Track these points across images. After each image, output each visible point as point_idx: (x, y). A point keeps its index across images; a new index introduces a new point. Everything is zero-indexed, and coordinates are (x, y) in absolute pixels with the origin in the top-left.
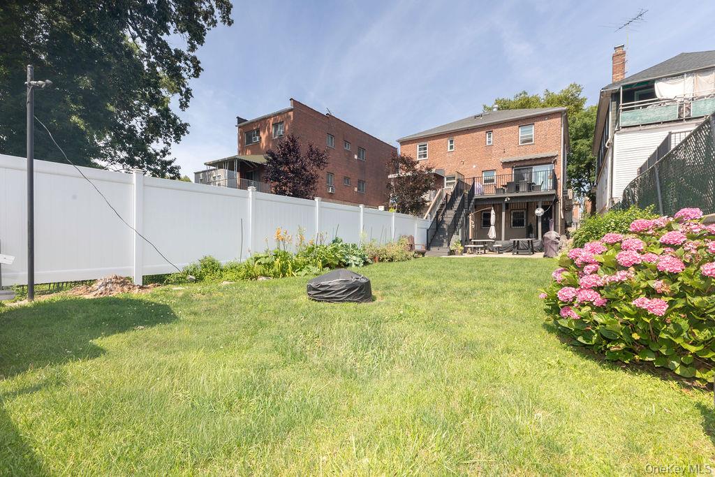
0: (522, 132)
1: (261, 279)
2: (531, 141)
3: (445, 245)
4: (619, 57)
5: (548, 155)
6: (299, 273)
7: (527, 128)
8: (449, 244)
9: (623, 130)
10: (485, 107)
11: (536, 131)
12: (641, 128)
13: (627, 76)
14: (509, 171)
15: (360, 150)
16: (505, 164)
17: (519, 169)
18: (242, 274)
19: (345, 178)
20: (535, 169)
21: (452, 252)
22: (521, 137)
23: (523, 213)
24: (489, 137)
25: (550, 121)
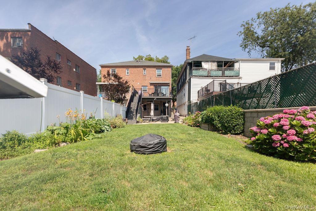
0: (157, 72)
1: (62, 145)
2: (161, 76)
3: (134, 119)
4: (188, 50)
5: (167, 83)
6: (88, 138)
7: (159, 70)
8: (136, 119)
9: (193, 77)
10: (134, 58)
11: (162, 72)
12: (199, 77)
13: (191, 58)
14: (152, 87)
15: (77, 66)
16: (151, 84)
17: (156, 87)
18: (48, 142)
19: (68, 81)
20: (162, 87)
21: (138, 122)
22: (157, 74)
23: (158, 105)
24: (145, 71)
25: (167, 69)
